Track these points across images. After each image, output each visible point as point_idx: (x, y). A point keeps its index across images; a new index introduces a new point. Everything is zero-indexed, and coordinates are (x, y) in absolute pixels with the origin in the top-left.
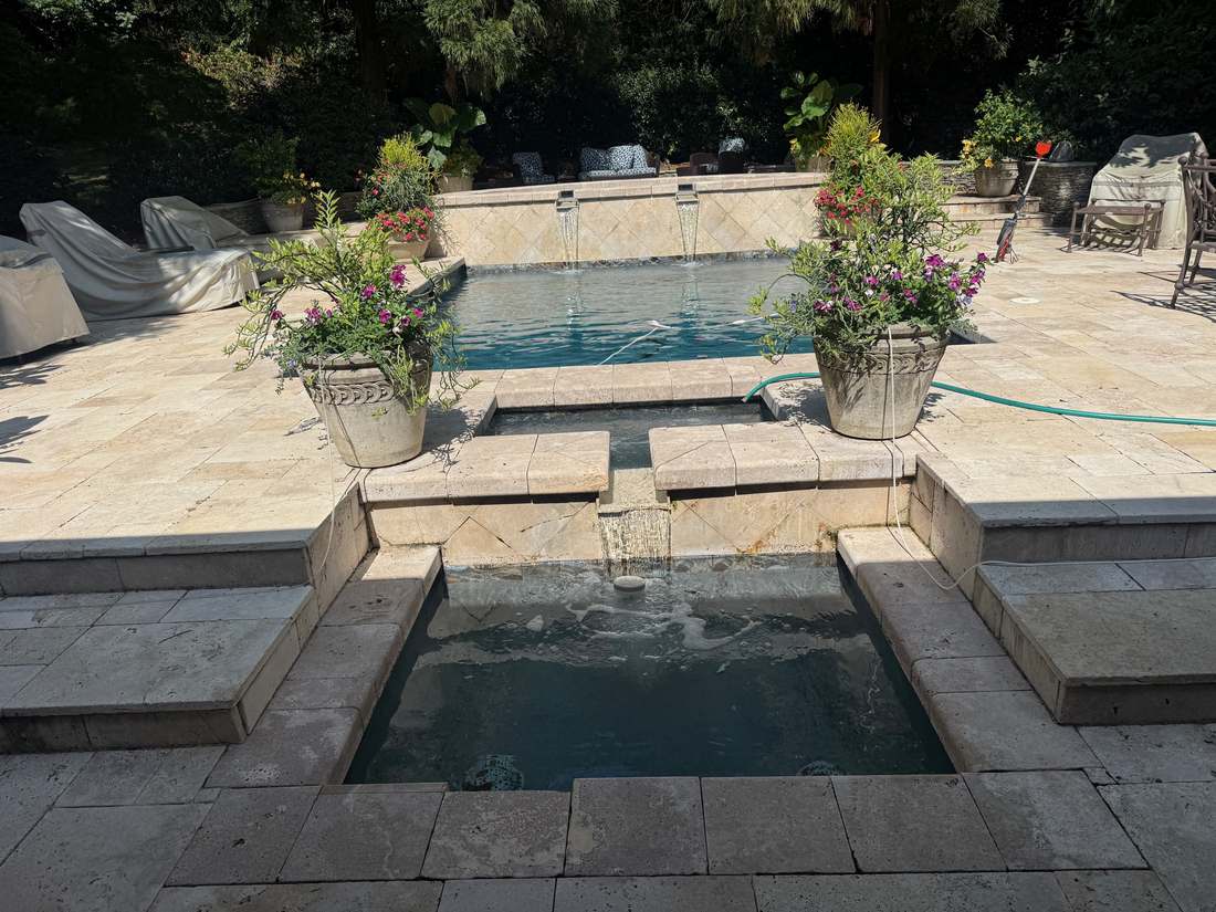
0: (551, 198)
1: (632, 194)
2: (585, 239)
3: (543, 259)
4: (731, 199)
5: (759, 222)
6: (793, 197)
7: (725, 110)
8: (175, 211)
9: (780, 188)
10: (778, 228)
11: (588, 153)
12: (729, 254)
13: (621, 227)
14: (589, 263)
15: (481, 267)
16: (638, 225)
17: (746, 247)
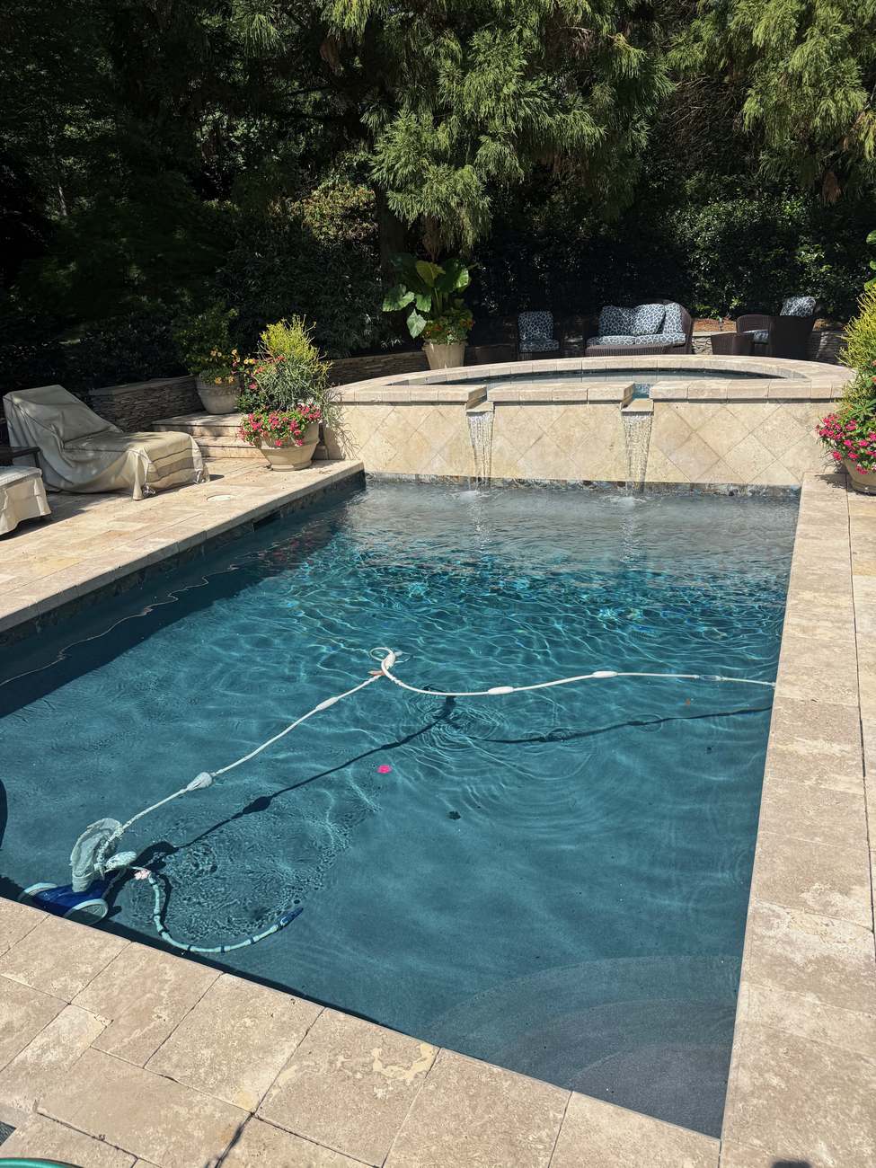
0: (460, 399)
1: (562, 399)
2: (500, 451)
3: (450, 471)
4: (701, 413)
5: (742, 446)
6: (798, 415)
7: (807, 256)
8: (33, 406)
9: (777, 401)
10: (770, 457)
11: (609, 313)
12: (693, 486)
13: (546, 439)
14: (504, 481)
15: (381, 474)
16: (568, 439)
17: (721, 479)
